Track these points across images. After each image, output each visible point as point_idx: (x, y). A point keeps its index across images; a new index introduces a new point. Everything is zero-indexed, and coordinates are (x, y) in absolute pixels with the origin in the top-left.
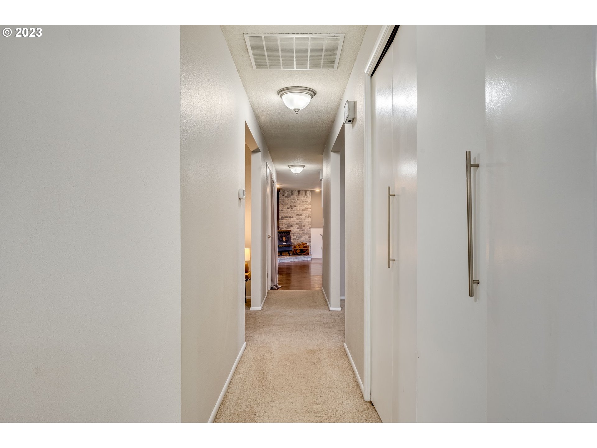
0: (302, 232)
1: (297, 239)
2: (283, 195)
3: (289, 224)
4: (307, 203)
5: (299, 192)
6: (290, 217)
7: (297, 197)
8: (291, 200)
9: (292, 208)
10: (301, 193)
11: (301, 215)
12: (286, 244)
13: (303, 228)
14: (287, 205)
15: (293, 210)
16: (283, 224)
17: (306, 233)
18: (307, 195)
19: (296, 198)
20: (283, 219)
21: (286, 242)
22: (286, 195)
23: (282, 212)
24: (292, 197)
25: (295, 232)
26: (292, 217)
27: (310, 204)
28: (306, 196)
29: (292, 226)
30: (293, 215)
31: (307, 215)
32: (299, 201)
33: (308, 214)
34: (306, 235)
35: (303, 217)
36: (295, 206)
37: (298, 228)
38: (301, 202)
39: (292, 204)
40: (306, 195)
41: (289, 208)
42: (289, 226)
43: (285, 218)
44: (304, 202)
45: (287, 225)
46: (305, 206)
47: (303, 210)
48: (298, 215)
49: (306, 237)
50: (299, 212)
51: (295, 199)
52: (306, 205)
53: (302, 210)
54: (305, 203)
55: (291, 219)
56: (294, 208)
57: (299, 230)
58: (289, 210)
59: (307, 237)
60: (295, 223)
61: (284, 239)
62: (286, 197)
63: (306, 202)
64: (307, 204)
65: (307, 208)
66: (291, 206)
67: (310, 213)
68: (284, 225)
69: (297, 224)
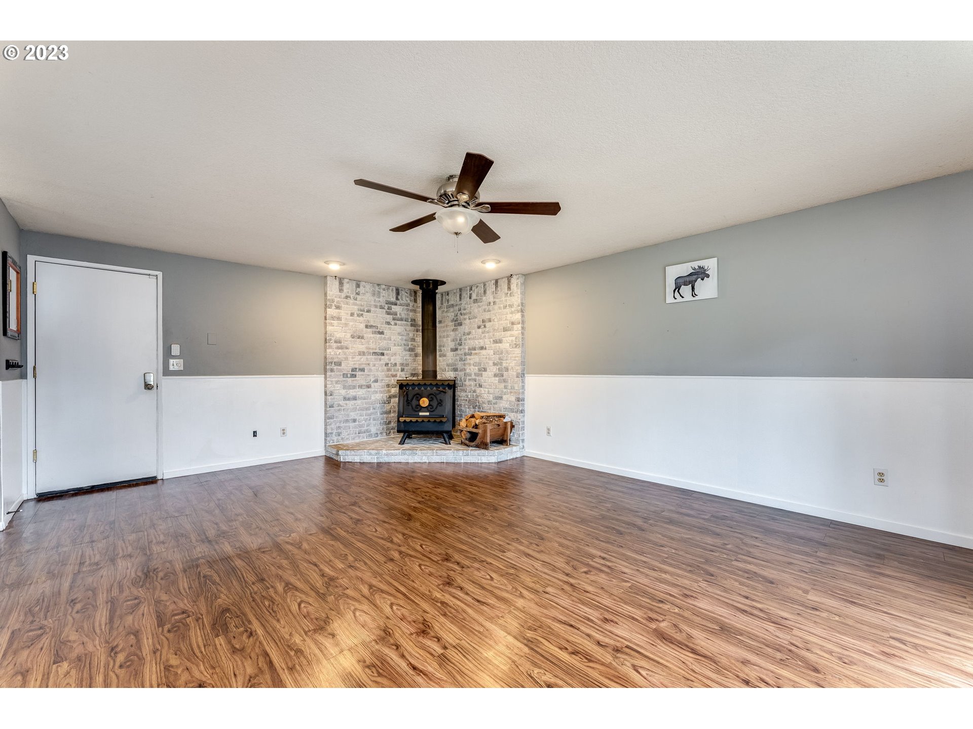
0: (502, 385)
1: (494, 401)
2: (470, 298)
3: (480, 364)
4: (513, 309)
5: (497, 282)
6: (482, 348)
7: (494, 298)
8: (483, 307)
9: (485, 326)
10: (501, 286)
11: (500, 341)
12: (428, 414)
13: (505, 373)
14: (477, 320)
15: (487, 329)
16: (470, 364)
17: (510, 388)
18: (512, 287)
19: (492, 300)
20: (470, 354)
21: (428, 411)
22: (474, 296)
23: (470, 336)
24: (484, 298)
25: (490, 385)
26: (486, 349)
27: (518, 312)
28: (509, 292)
29: (485, 370)
30: (487, 342)
31: (512, 341)
32: (496, 307)
33: (514, 338)
34: (511, 392)
35: (505, 346)
36: (490, 321)
37: (495, 375)
38: (500, 308)
39: (487, 316)
40: (509, 288)
41: (479, 327)
42: (480, 371)
43: (473, 352)
44: (506, 306)
45: (477, 368)
46: (509, 316)
47: (505, 330)
48: (495, 342)
49: (510, 399)
50: (498, 335)
51: (490, 303)
52: (511, 315)
53: (504, 328)
54: (508, 310)
55: (483, 352)
56: (488, 324)
57: (497, 379)
58: (480, 330)
59: (513, 399)
60: (491, 363)
61: (424, 402)
62: (476, 301)
63: (511, 306)
64: (512, 313)
65: (513, 323)
66: (483, 321)
67: (519, 334)
68: (472, 367)
69: (494, 364)
